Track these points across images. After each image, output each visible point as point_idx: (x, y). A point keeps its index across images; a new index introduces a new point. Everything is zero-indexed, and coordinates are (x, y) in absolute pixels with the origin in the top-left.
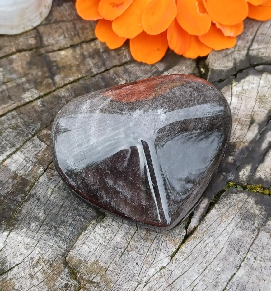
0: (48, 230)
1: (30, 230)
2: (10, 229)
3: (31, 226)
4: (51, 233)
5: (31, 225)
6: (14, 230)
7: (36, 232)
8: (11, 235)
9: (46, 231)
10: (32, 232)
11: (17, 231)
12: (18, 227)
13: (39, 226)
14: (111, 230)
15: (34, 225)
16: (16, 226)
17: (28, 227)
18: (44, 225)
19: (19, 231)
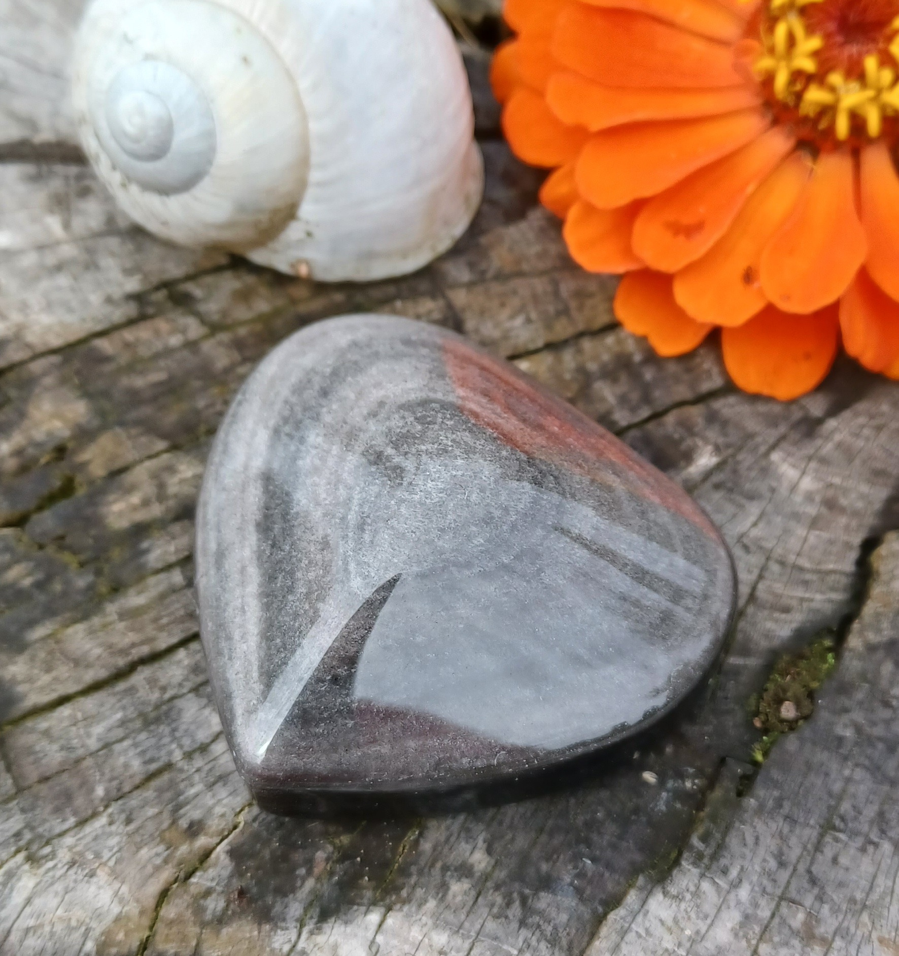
0: (500, 907)
1: (448, 907)
2: (388, 901)
3: (451, 893)
4: (511, 917)
5: (448, 889)
6: (398, 906)
7: (465, 911)
8: (390, 921)
9: (495, 910)
10: (454, 912)
11: (406, 908)
12: (409, 895)
13: (473, 893)
14: (698, 907)
15: (458, 888)
16: (404, 893)
17: (440, 895)
18: (488, 890)
19: (414, 909)
